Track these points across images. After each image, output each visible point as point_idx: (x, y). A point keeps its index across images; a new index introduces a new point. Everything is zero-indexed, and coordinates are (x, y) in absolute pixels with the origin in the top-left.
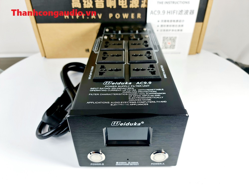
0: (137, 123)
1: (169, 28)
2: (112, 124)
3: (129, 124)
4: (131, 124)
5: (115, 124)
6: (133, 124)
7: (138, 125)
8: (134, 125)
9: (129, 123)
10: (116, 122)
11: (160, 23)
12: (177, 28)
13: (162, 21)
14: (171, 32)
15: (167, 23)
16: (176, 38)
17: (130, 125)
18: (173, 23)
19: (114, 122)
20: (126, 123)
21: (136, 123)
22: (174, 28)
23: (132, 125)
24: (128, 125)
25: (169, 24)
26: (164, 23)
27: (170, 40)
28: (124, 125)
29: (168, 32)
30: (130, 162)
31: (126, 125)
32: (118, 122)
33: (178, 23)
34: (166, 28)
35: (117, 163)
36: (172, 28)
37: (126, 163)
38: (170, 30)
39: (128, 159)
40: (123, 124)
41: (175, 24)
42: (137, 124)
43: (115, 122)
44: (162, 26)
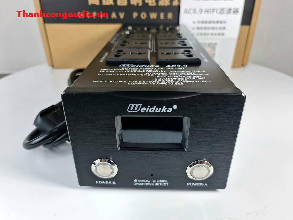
0: (166, 108)
1: (207, 31)
2: (130, 110)
3: (154, 109)
4: (157, 109)
5: (134, 110)
6: (160, 109)
7: (168, 111)
8: (162, 111)
9: (155, 107)
10: (135, 106)
11: (197, 25)
12: (218, 31)
13: (199, 22)
14: (210, 36)
15: (204, 25)
16: (216, 44)
17: (156, 111)
18: (212, 25)
19: (131, 106)
20: (150, 108)
21: (164, 107)
22: (214, 31)
23: (159, 111)
24: (153, 111)
25: (208, 25)
26: (201, 25)
27: (209, 47)
28: (147, 111)
29: (206, 37)
30: (155, 180)
31: (150, 111)
32: (137, 105)
33: (219, 25)
34: (203, 31)
35: (136, 181)
36: (211, 31)
37: (149, 181)
38: (208, 34)
39: (152, 175)
40: (145, 109)
41: (215, 25)
42: (166, 110)
43: (133, 105)
44: (198, 28)
